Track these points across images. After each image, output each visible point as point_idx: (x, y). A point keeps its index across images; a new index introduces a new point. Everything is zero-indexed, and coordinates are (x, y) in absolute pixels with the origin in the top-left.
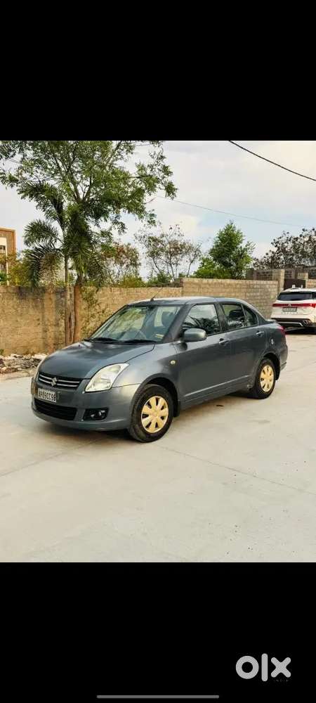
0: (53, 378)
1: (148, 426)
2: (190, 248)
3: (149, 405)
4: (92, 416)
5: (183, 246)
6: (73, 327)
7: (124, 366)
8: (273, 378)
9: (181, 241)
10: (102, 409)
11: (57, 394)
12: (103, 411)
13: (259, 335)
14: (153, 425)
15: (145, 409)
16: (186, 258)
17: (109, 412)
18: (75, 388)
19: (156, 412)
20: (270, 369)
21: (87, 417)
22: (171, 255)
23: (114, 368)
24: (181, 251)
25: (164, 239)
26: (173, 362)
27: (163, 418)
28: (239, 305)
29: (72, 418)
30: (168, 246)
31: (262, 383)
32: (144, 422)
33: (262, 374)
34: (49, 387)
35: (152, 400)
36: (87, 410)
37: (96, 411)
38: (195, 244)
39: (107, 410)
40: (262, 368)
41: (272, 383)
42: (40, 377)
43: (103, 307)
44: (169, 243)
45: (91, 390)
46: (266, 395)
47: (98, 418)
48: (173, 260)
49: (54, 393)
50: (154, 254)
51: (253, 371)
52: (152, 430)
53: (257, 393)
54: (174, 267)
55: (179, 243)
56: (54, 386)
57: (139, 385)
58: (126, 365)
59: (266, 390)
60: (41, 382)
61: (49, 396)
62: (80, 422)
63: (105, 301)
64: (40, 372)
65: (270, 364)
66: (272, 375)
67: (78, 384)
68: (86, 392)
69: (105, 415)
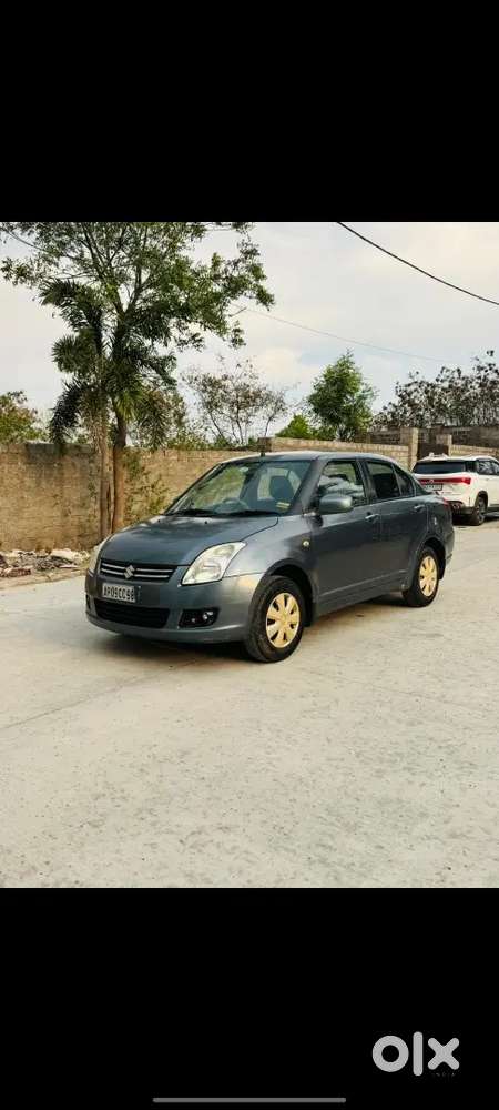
0: (127, 566)
1: (274, 638)
2: (269, 397)
3: (276, 606)
4: (193, 620)
5: (257, 395)
6: (112, 508)
7: (239, 545)
8: (435, 577)
9: (255, 384)
10: (209, 610)
11: (136, 589)
12: (210, 614)
13: (419, 510)
14: (280, 636)
15: (271, 612)
16: (261, 413)
17: (221, 614)
18: (167, 580)
19: (284, 616)
20: (432, 562)
21: (185, 623)
22: (239, 408)
23: (222, 549)
24: (254, 401)
25: (227, 383)
26: (306, 543)
27: (292, 626)
28: (388, 464)
29: (162, 625)
30: (234, 393)
31: (422, 583)
32: (270, 630)
33: (422, 568)
34: (121, 580)
35: (280, 598)
36: (184, 611)
37: (199, 613)
38: (275, 390)
39: (216, 610)
40: (422, 559)
41: (435, 583)
42: (102, 567)
43: (153, 478)
44: (237, 389)
45: (191, 581)
46: (426, 602)
47: (202, 623)
48: (242, 414)
49: (131, 589)
50: (211, 405)
51: (411, 564)
52: (279, 643)
53: (415, 599)
54: (243, 425)
55: (252, 390)
56: (129, 579)
57: (261, 576)
58: (241, 545)
59: (427, 593)
60: (105, 573)
61: (121, 592)
62: (173, 630)
63: (155, 469)
64: (102, 560)
65: (432, 556)
66: (435, 572)
67: (170, 574)
68: (184, 585)
69: (214, 619)
